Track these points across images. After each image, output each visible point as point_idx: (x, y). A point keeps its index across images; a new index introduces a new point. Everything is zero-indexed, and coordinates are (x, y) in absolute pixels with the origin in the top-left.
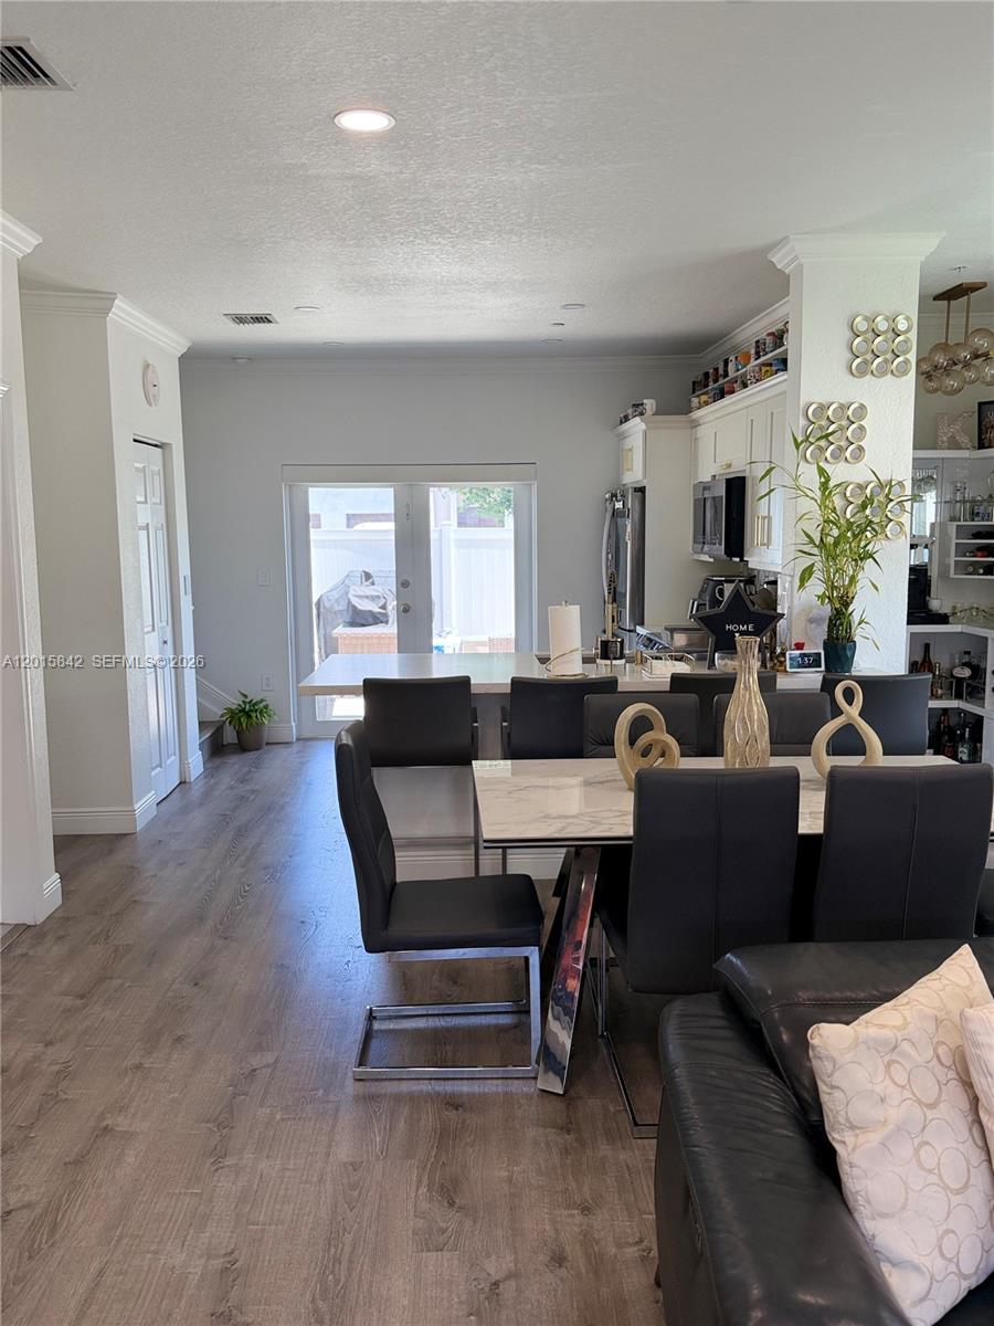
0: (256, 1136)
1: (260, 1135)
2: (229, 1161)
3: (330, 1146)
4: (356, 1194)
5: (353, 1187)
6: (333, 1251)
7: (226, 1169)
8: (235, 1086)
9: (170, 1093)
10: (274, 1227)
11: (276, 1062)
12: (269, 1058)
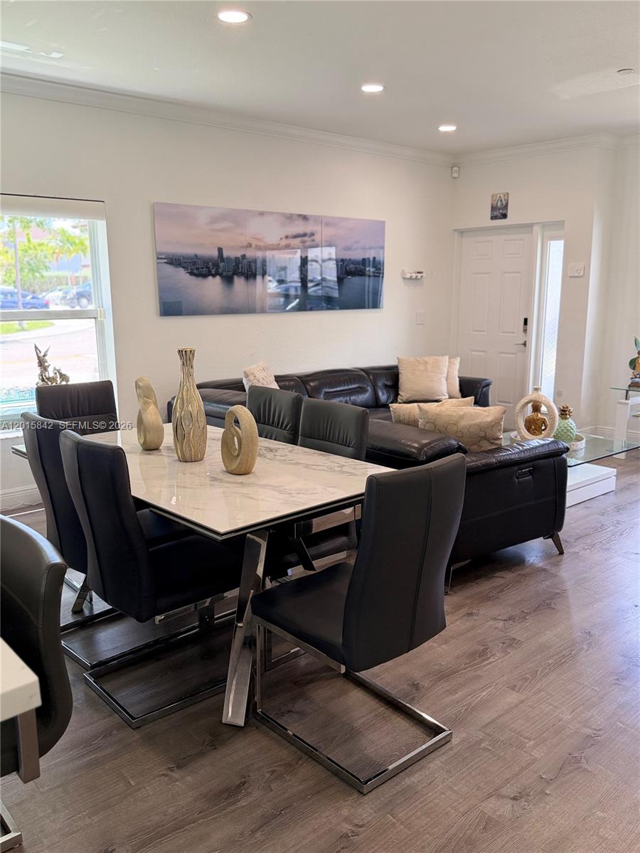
0: (557, 737)
1: (555, 737)
2: (588, 731)
3: (516, 706)
4: (528, 676)
5: (526, 679)
6: (563, 661)
7: (593, 727)
8: (543, 792)
9: (604, 818)
10: (585, 683)
11: (490, 796)
12: (490, 806)
